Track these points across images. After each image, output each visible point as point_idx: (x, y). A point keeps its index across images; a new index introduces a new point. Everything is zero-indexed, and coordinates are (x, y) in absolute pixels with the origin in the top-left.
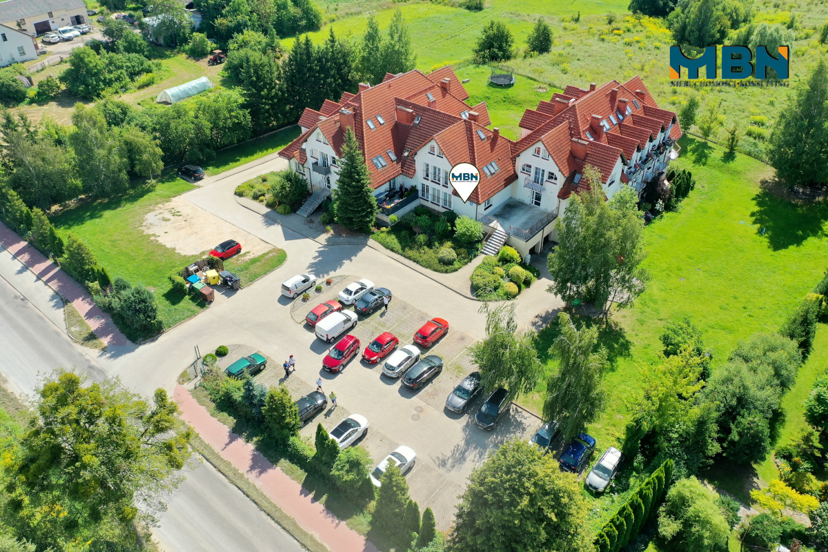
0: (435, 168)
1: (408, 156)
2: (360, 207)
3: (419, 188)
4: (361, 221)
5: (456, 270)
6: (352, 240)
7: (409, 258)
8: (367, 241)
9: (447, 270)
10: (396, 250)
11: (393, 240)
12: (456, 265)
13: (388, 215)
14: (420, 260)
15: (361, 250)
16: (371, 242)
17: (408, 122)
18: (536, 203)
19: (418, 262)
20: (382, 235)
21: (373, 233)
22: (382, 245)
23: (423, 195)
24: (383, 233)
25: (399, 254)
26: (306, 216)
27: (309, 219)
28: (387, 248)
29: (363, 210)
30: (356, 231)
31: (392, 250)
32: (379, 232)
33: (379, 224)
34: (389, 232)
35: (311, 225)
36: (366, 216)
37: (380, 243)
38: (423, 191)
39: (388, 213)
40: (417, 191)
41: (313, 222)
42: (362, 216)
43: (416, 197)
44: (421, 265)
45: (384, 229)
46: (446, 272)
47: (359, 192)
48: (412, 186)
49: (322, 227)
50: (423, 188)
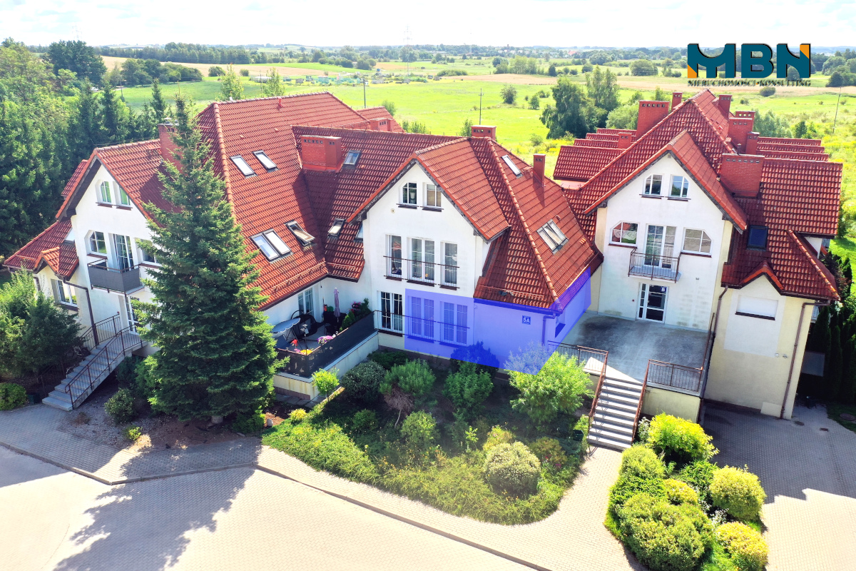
0: (416, 244)
1: (339, 233)
2: (225, 348)
3: (376, 305)
4: (233, 392)
5: (551, 508)
6: (209, 456)
7: (397, 490)
8: (256, 457)
9: (528, 511)
10: (347, 469)
11: (334, 440)
12: (548, 489)
13: (307, 375)
14: (434, 490)
15: (241, 486)
16: (268, 455)
17: (328, 165)
18: (651, 315)
19: (426, 499)
20: (298, 430)
21: (270, 429)
22: (303, 459)
23: (386, 322)
24: (299, 427)
25: (359, 480)
26: (68, 407)
27: (76, 414)
28: (320, 465)
29: (237, 358)
30: (218, 429)
31: (336, 471)
32: (287, 423)
33: (284, 404)
34: (318, 422)
35: (81, 429)
36: (248, 375)
37: (295, 454)
38: (385, 311)
39: (305, 369)
40: (371, 313)
41: (87, 422)
42: (234, 377)
43: (370, 330)
44: (440, 507)
45: (299, 413)
46: (528, 518)
47: (221, 304)
48: (356, 306)
49: (113, 431)
50: (385, 304)
